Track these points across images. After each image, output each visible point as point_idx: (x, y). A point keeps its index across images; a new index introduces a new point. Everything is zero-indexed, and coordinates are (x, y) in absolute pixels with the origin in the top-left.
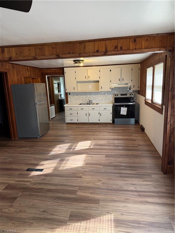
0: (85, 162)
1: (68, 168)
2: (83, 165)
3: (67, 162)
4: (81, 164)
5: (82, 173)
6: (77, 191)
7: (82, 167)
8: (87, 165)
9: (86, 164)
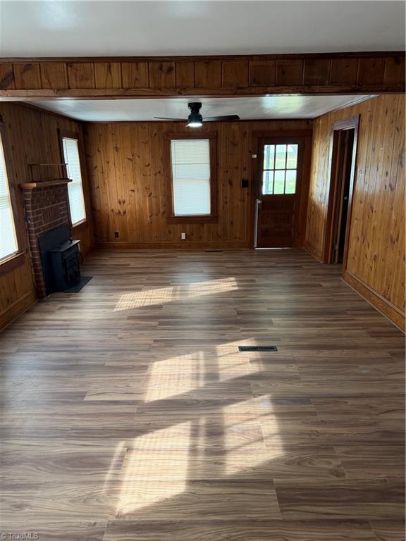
0: (148, 372)
1: (187, 356)
2: (152, 364)
3: (195, 372)
4: (158, 366)
5: (153, 347)
6: (159, 325)
7: (156, 359)
8: (144, 364)
9: (146, 368)
